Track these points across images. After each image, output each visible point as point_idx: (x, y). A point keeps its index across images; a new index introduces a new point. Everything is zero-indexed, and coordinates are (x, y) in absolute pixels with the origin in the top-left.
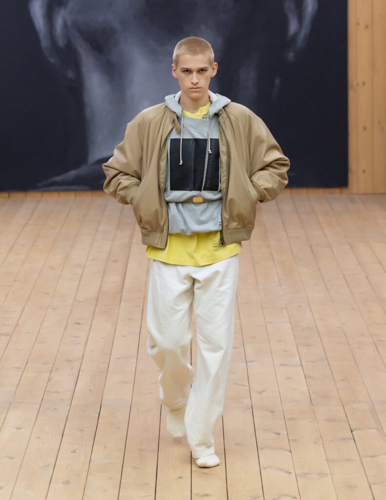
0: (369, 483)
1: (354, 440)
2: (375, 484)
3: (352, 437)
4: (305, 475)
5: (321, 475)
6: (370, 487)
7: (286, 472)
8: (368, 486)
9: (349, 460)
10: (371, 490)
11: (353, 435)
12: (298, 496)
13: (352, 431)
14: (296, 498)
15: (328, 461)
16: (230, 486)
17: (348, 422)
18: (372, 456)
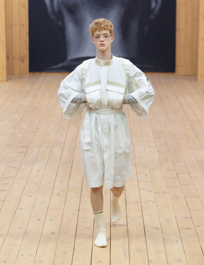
0: (184, 196)
1: (178, 179)
2: (187, 197)
3: (177, 177)
4: (158, 193)
5: (165, 193)
6: (185, 198)
7: (150, 191)
8: (184, 198)
9: (176, 187)
10: (186, 200)
11: (178, 176)
12: (155, 202)
13: (177, 175)
14: (154, 202)
15: (167, 187)
16: (127, 197)
17: (176, 171)
18: (186, 185)
